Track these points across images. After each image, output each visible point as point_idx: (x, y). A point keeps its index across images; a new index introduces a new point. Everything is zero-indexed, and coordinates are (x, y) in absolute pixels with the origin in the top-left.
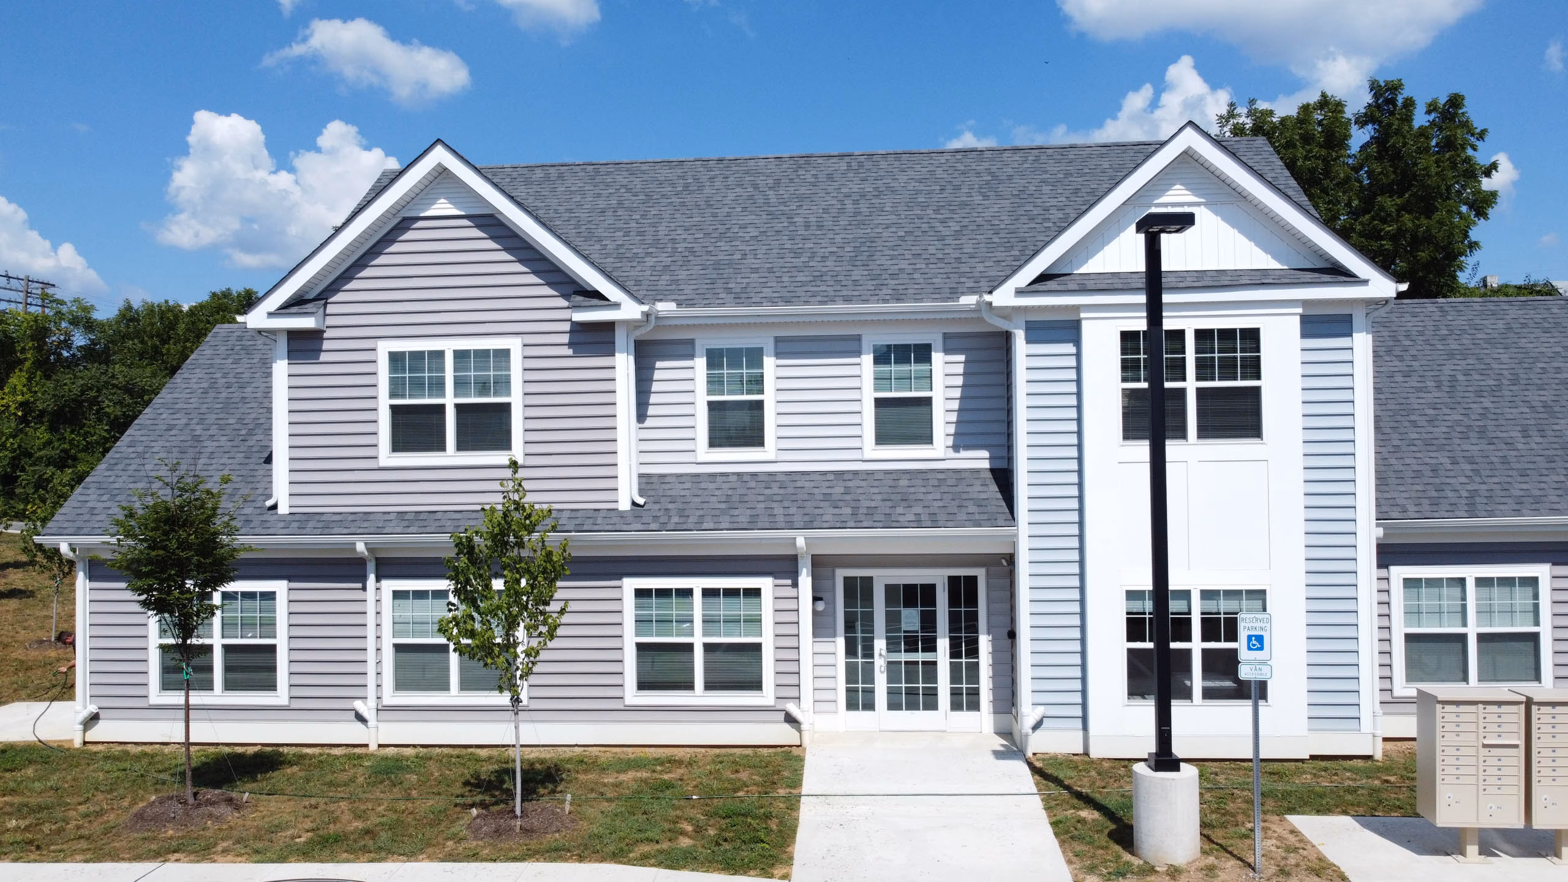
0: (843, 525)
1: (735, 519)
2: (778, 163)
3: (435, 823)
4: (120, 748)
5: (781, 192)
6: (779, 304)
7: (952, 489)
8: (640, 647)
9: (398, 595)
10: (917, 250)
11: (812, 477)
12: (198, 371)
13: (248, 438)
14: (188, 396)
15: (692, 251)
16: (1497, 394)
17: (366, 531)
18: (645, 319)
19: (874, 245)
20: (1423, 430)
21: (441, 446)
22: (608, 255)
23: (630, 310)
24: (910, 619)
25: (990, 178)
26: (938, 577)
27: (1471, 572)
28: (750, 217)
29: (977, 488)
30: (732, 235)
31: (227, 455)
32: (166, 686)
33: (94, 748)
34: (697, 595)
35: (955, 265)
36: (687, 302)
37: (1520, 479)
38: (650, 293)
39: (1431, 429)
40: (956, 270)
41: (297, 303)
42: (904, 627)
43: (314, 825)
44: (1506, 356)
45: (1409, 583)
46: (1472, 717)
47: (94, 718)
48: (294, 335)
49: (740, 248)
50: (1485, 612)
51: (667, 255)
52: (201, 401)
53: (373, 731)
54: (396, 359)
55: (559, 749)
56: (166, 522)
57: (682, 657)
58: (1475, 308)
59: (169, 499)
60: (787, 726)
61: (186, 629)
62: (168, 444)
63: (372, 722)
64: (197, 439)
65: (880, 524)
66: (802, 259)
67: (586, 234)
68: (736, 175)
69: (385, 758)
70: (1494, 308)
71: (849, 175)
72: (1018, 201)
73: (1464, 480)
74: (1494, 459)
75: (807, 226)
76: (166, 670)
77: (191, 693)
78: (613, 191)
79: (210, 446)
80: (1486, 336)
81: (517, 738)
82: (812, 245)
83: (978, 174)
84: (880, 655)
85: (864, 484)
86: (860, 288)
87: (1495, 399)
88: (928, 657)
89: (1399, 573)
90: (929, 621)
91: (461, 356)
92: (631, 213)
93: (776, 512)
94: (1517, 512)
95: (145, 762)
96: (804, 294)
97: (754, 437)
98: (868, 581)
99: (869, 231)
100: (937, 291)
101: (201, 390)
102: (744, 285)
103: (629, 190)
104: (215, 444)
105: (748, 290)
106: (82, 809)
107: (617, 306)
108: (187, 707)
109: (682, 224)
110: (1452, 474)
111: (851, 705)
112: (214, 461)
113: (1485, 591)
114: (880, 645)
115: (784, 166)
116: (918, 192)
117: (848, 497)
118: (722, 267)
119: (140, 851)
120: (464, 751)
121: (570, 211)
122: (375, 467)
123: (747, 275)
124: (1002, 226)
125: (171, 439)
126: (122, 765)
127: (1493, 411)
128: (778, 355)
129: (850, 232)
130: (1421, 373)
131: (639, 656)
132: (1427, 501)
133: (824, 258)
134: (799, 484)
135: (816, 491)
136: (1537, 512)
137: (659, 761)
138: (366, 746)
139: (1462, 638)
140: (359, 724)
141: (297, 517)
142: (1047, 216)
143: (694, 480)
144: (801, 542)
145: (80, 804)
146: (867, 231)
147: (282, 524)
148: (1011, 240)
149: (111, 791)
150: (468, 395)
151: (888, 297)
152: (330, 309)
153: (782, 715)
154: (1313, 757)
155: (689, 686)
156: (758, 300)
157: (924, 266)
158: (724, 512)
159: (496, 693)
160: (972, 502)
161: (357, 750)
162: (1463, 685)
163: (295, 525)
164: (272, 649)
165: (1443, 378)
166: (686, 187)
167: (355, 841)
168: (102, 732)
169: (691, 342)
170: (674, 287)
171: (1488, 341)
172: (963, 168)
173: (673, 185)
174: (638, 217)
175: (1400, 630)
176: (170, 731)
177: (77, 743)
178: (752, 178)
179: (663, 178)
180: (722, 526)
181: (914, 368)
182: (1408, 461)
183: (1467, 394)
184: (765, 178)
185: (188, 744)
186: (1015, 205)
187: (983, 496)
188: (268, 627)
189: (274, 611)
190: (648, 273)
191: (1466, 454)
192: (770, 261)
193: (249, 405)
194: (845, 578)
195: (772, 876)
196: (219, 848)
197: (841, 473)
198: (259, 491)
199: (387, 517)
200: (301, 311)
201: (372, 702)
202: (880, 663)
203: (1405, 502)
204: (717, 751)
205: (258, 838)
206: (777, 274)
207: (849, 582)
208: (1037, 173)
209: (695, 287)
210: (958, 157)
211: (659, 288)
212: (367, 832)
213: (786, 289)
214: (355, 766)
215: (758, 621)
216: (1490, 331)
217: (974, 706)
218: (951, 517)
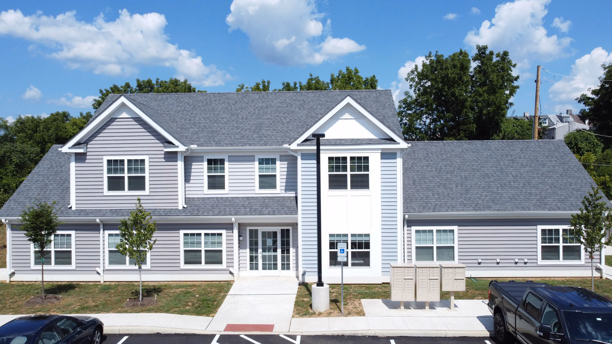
0: (246, 214)
1: (214, 212)
2: (237, 95)
3: (117, 303)
4: (22, 283)
5: (236, 106)
6: (229, 146)
7: (281, 203)
8: (185, 251)
9: (110, 235)
10: (274, 128)
11: (239, 199)
12: (46, 161)
13: (63, 184)
14: (43, 170)
15: (205, 127)
16: (452, 173)
17: (99, 215)
18: (187, 151)
19: (262, 126)
20: (428, 184)
21: (123, 189)
22: (178, 128)
23: (182, 148)
24: (269, 242)
25: (302, 102)
26: (278, 229)
27: (434, 228)
28: (225, 115)
29: (289, 203)
30: (218, 121)
31: (56, 190)
32: (36, 263)
33: (13, 283)
34: (203, 235)
35: (285, 133)
36: (201, 145)
37: (451, 200)
38: (190, 141)
39: (429, 184)
40: (285, 135)
41: (78, 144)
42: (267, 245)
43: (81, 304)
44: (459, 160)
45: (417, 231)
46: (401, 271)
47: (13, 274)
48: (76, 154)
49: (220, 126)
50: (438, 240)
51: (197, 128)
52: (48, 172)
53: (102, 277)
54: (109, 162)
55: (160, 282)
56: (36, 216)
57: (197, 254)
58: (455, 144)
59: (37, 209)
60: (230, 275)
61: (42, 247)
62: (37, 186)
63: (102, 274)
64: (46, 185)
65: (257, 214)
66: (239, 130)
67: (172, 120)
68: (223, 99)
69: (105, 285)
70: (460, 144)
71: (259, 100)
72: (309, 111)
73: (435, 200)
74: (446, 194)
75: (242, 119)
76: (36, 258)
77: (44, 266)
78: (183, 104)
79: (51, 187)
80: (454, 154)
81: (141, 279)
82: (242, 126)
83: (299, 101)
84: (260, 253)
85: (255, 201)
86: (255, 141)
87: (451, 175)
88: (275, 254)
89: (414, 228)
90: (275, 242)
91: (129, 161)
92: (187, 113)
93: (227, 210)
94: (447, 211)
95: (30, 287)
96: (237, 142)
97: (222, 186)
98: (256, 231)
99: (261, 121)
100: (278, 142)
101: (48, 168)
102: (219, 139)
103: (188, 104)
104: (52, 186)
105: (220, 141)
106: (11, 300)
107: (177, 147)
108: (43, 270)
109: (203, 117)
110: (432, 198)
111: (251, 268)
112: (52, 192)
113: (439, 234)
114: (260, 250)
115: (239, 96)
116: (279, 107)
117: (249, 205)
118: (214, 132)
119: (29, 311)
120: (130, 283)
121: (168, 111)
122: (103, 195)
123: (221, 136)
124: (303, 120)
125: (38, 185)
126: (23, 288)
127: (450, 178)
128: (229, 161)
129: (255, 121)
130: (432, 166)
131: (185, 254)
132: (422, 207)
133: (246, 130)
134: (235, 201)
135: (240, 203)
136: (452, 210)
137: (190, 286)
138: (100, 282)
139: (432, 248)
140: (98, 275)
141: (78, 211)
142: (317, 117)
143: (203, 199)
144: (233, 219)
145: (10, 299)
146: (260, 121)
147: (73, 213)
148: (304, 125)
149: (19, 295)
150: (132, 173)
151: (262, 144)
152: (89, 146)
153: (228, 272)
154: (383, 283)
155: (200, 263)
156: (223, 144)
157: (275, 133)
158: (211, 210)
159: (134, 265)
160: (286, 207)
161: (97, 283)
162: (432, 261)
163: (77, 213)
164: (70, 252)
165: (438, 168)
166: (207, 103)
167: (92, 308)
168: (16, 278)
169: (202, 157)
170: (197, 139)
171: (455, 155)
172: (295, 98)
173: (203, 102)
174: (190, 114)
175: (414, 245)
176: (36, 277)
177: (8, 281)
178: (228, 101)
179: (200, 100)
180: (210, 214)
181: (270, 166)
182: (420, 194)
183: (443, 173)
184: (232, 101)
185: (43, 282)
186: (308, 112)
187: (290, 205)
188: (69, 245)
189: (71, 240)
190: (190, 134)
191: (438, 192)
192: (229, 131)
193: (63, 173)
194: (250, 230)
195: (209, 316)
196: (52, 311)
197: (248, 198)
198: (66, 202)
199: (107, 211)
200: (79, 147)
201: (102, 268)
202: (260, 256)
203: (416, 207)
204: (209, 283)
205: (64, 308)
206: (230, 136)
207: (251, 231)
208: (318, 101)
209: (204, 139)
210: (294, 94)
211: (193, 139)
212: (96, 306)
213: (232, 141)
214: (95, 288)
215: (221, 243)
216: (457, 152)
217: (288, 268)
218: (279, 212)
